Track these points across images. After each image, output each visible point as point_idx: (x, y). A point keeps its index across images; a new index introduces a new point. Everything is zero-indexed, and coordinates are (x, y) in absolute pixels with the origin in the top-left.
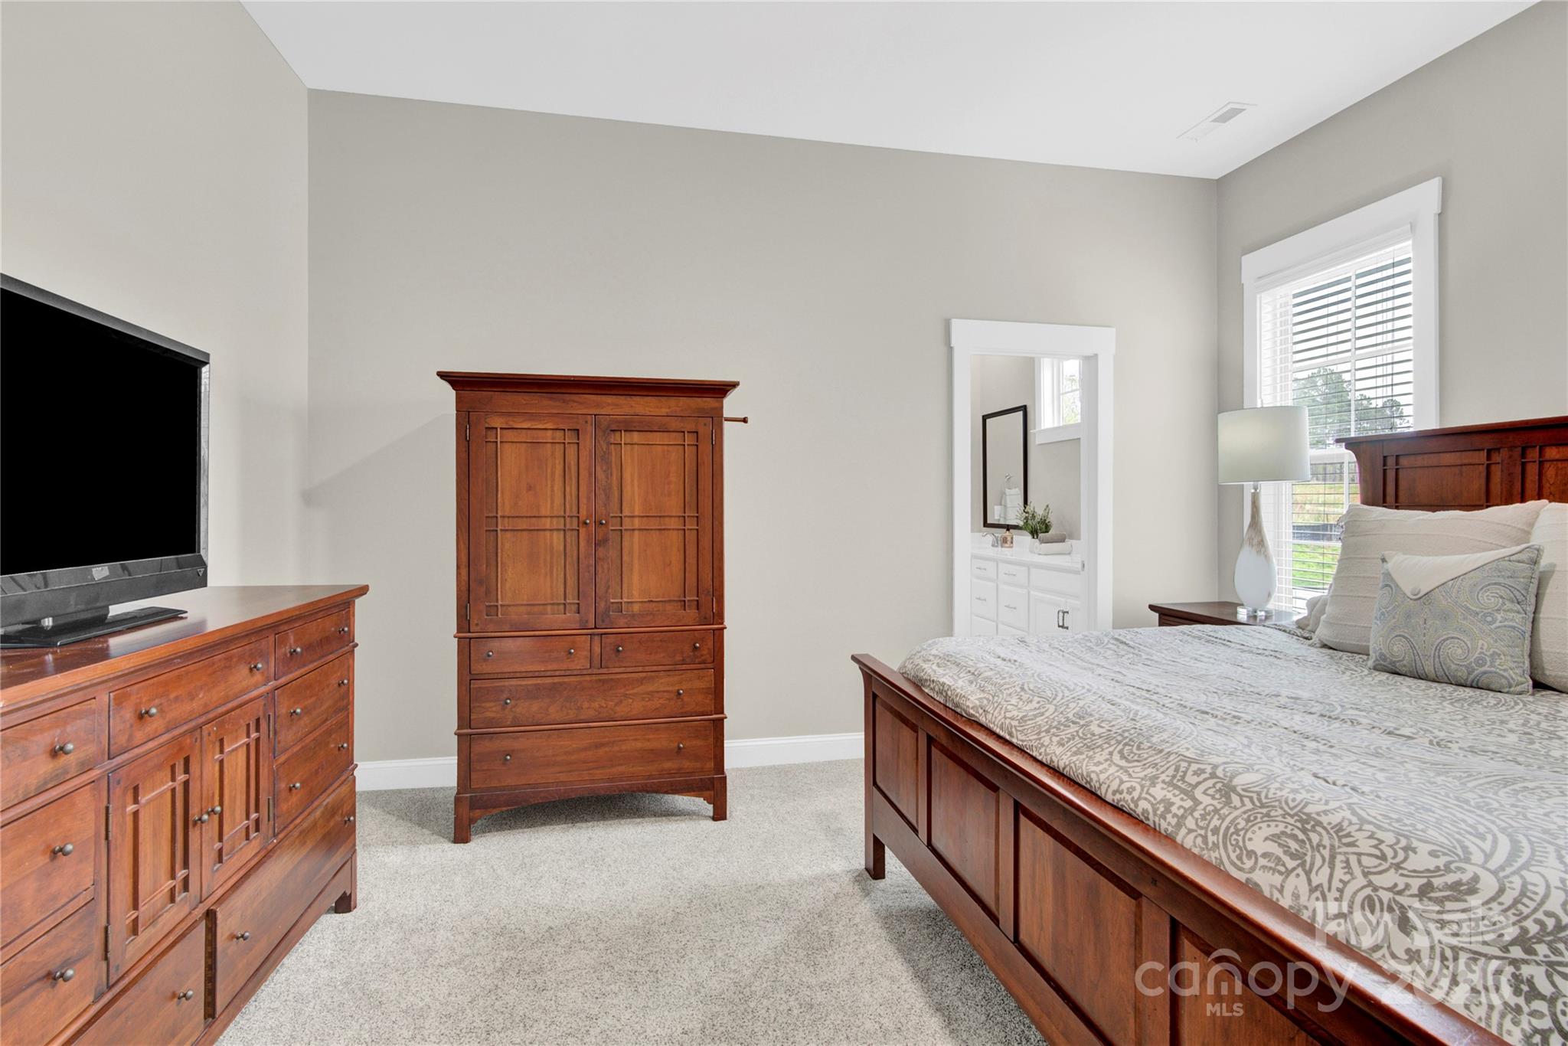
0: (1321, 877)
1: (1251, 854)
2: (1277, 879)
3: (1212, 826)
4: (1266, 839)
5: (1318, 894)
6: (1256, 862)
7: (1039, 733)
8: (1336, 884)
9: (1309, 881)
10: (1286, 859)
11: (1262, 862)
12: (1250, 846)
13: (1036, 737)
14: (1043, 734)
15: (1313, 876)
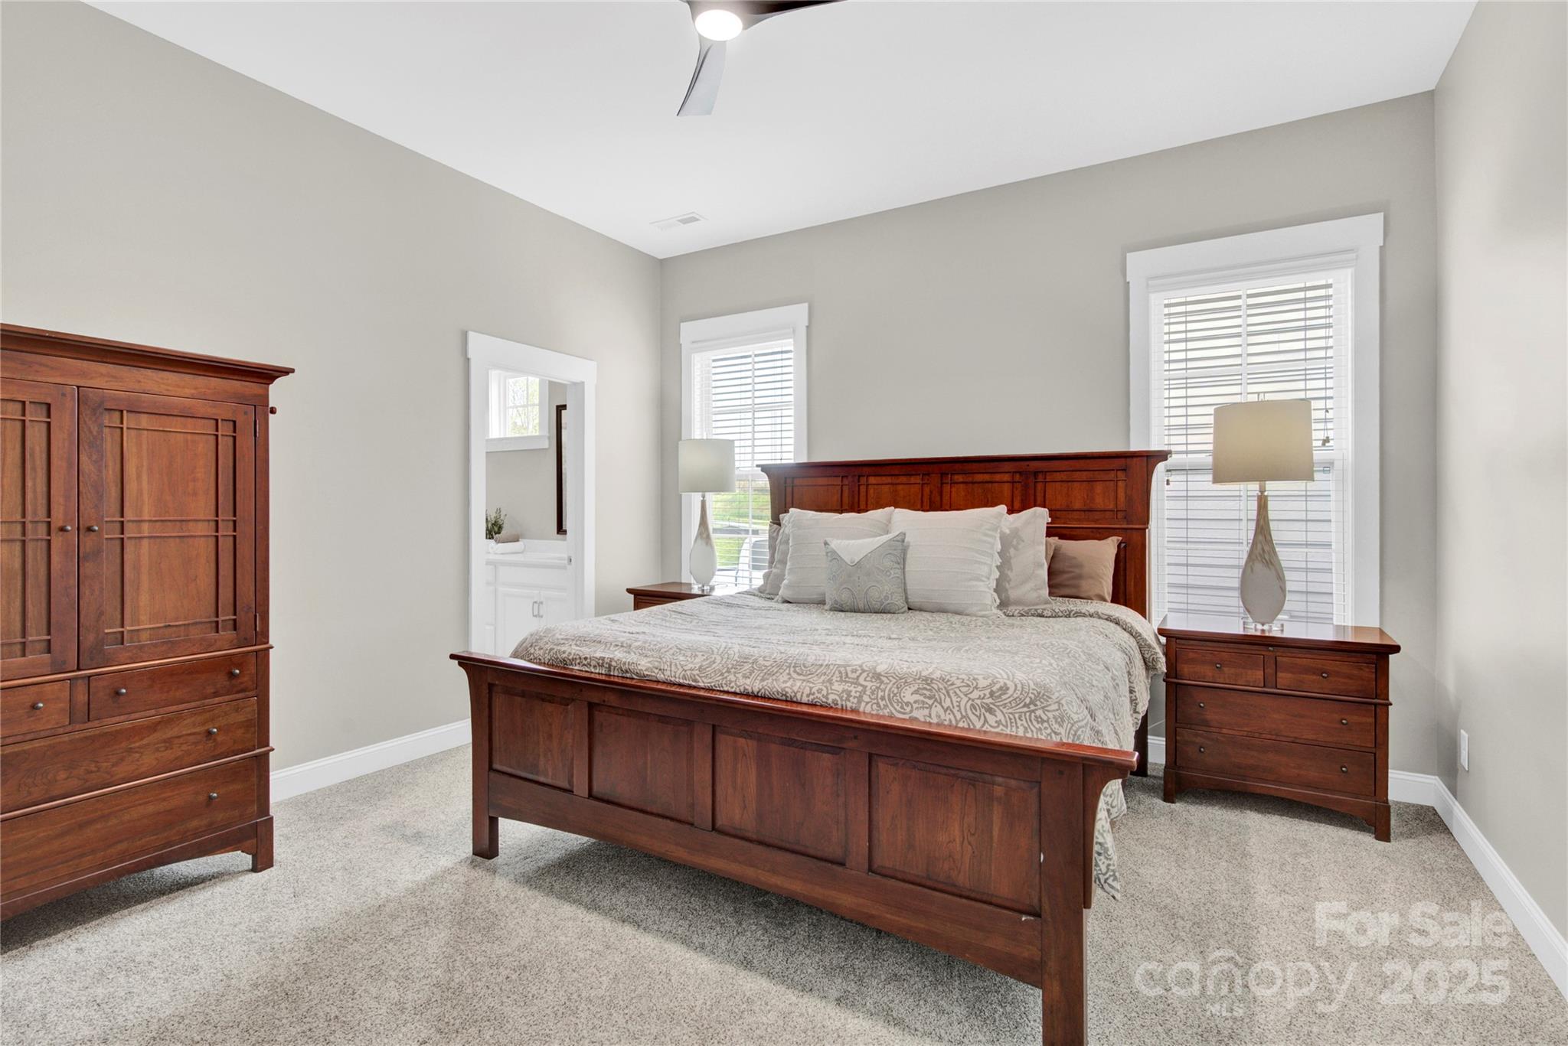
0: (947, 703)
1: (907, 704)
2: (926, 712)
3: (879, 696)
4: (912, 694)
5: (949, 711)
6: (912, 707)
7: (722, 674)
8: (955, 704)
9: (943, 707)
10: (927, 700)
11: (915, 706)
12: (905, 700)
13: (720, 677)
14: (726, 675)
15: (943, 704)
